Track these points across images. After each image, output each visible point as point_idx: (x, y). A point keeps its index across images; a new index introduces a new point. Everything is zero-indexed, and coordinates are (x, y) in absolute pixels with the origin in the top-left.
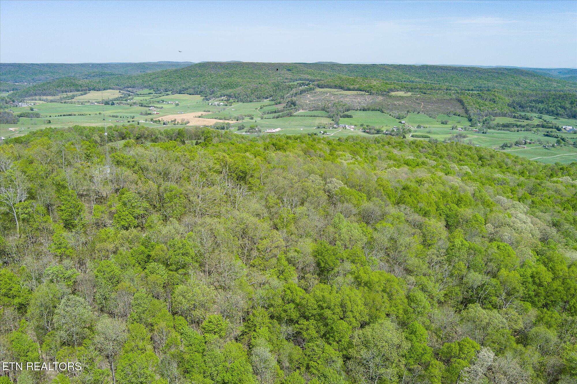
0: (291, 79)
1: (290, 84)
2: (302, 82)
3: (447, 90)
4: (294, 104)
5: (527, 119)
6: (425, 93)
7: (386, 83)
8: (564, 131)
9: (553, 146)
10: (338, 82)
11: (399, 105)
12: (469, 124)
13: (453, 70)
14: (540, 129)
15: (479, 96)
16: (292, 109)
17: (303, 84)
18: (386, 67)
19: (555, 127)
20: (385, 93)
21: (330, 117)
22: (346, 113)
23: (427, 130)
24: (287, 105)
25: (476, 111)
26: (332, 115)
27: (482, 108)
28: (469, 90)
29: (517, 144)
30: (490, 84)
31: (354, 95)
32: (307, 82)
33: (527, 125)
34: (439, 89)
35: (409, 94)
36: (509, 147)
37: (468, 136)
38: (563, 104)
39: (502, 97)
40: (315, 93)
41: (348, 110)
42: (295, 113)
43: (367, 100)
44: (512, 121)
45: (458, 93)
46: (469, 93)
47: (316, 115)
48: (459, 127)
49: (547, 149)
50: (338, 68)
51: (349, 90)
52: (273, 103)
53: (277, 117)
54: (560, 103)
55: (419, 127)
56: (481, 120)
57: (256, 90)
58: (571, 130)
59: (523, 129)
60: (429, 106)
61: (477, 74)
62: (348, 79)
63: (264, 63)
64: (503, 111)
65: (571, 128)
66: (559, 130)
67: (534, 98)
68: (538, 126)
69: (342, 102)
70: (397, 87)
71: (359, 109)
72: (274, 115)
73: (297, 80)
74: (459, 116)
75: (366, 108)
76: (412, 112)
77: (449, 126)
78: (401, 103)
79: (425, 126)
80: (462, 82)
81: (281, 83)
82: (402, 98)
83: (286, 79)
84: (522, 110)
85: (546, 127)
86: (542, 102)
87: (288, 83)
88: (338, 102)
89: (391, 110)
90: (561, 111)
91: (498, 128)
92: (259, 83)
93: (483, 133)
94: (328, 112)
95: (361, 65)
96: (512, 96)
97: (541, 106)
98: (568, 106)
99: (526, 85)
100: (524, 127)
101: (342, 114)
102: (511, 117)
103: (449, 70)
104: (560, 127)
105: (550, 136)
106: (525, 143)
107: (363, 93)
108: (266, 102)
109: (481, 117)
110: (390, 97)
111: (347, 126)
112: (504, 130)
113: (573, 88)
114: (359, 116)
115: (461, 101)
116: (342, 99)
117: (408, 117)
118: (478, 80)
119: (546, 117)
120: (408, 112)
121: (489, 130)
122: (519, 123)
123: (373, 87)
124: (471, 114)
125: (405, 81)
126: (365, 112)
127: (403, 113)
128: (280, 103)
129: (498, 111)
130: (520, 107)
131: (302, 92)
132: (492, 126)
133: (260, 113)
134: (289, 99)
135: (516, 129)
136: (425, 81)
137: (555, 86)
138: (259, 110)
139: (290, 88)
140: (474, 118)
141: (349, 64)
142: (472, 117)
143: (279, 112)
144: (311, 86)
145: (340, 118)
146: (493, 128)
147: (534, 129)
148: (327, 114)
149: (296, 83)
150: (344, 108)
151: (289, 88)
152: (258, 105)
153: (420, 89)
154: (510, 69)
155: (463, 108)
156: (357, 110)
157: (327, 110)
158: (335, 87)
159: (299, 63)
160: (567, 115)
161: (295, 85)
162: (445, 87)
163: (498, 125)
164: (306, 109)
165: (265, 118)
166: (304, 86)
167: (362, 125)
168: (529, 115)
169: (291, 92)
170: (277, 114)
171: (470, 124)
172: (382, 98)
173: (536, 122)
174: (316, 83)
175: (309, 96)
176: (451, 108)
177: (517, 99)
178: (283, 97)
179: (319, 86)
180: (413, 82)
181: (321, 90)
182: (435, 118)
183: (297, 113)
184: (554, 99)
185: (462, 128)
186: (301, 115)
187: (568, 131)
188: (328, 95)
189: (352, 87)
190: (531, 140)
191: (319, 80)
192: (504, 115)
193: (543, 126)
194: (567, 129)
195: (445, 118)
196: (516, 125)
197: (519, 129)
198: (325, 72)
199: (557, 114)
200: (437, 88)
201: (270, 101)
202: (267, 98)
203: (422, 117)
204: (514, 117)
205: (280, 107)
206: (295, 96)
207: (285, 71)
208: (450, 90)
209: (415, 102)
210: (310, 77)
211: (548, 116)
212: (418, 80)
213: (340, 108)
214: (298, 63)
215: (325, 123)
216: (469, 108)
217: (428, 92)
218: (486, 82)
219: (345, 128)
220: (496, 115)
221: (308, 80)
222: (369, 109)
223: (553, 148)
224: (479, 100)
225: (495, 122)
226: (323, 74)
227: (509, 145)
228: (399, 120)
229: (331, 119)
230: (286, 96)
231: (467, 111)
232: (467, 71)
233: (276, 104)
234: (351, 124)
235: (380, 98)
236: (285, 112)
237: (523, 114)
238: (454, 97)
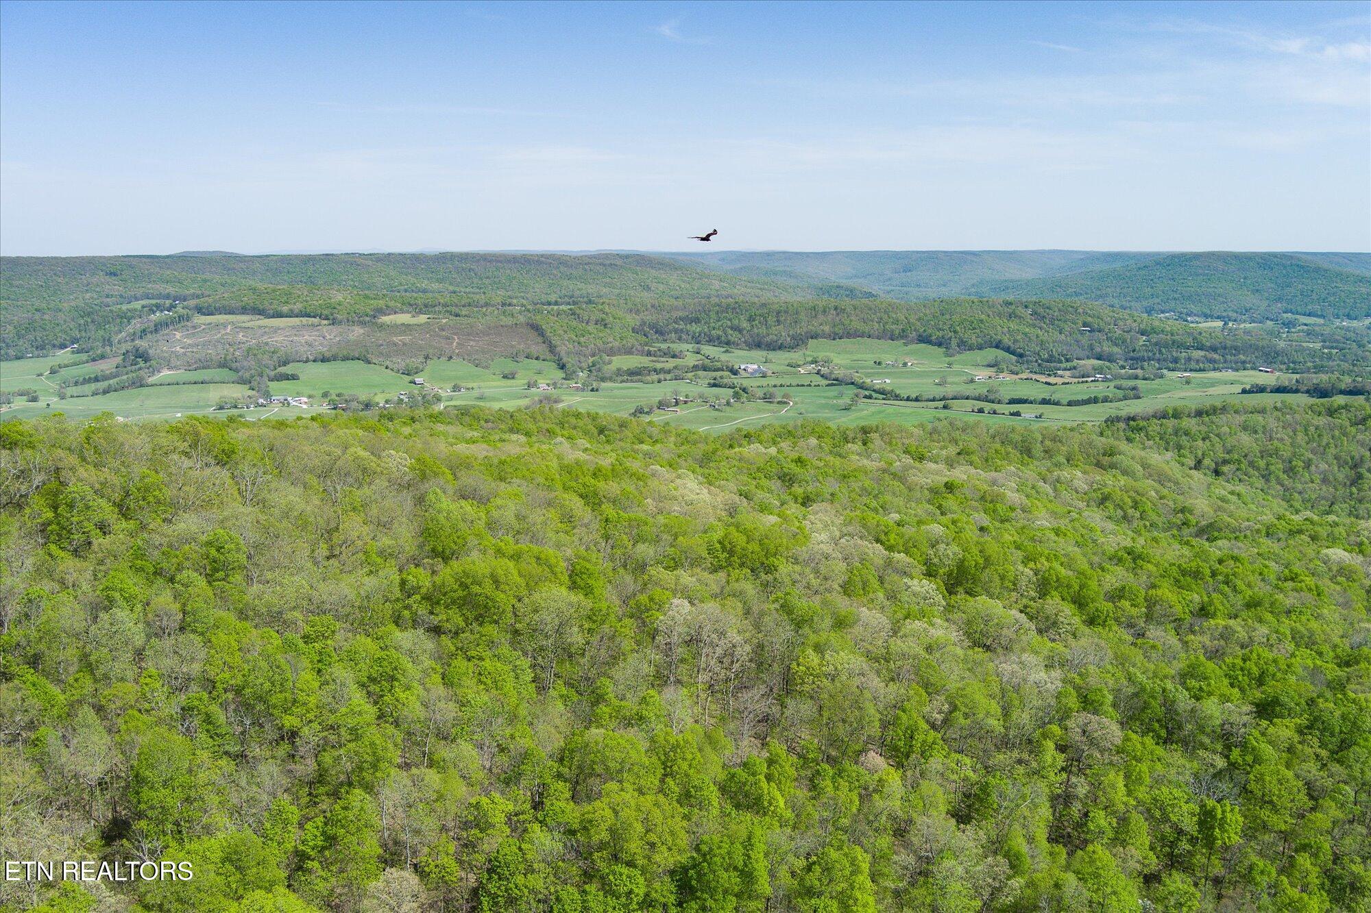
0: (121, 296)
1: (124, 307)
2: (154, 302)
3: (504, 305)
4: (145, 357)
5: (674, 356)
6: (457, 315)
7: (366, 297)
8: (742, 372)
9: (728, 404)
10: (248, 299)
11: (404, 344)
12: (561, 374)
13: (509, 261)
14: (701, 373)
15: (574, 314)
16: (140, 369)
17: (158, 306)
18: (360, 261)
19: (727, 367)
20: (367, 319)
21: (242, 381)
22: (282, 370)
23: (475, 393)
24: (124, 360)
25: (571, 346)
26: (247, 375)
27: (582, 339)
28: (549, 304)
29: (662, 405)
30: (591, 289)
31: (293, 327)
32: (168, 302)
33: (675, 368)
34: (487, 305)
35: (423, 318)
36: (648, 413)
37: (564, 398)
38: (736, 322)
39: (620, 314)
40: (194, 327)
41: (285, 364)
42: (150, 379)
43: (326, 337)
44: (645, 361)
45: (528, 311)
46: (552, 310)
47: (207, 378)
48: (542, 384)
49: (717, 410)
50: (241, 265)
51: (280, 315)
52: (84, 357)
53: (105, 392)
54: (730, 320)
55: (456, 388)
56: (584, 365)
57: (31, 326)
58: (755, 371)
59: (668, 377)
60: (472, 343)
61: (562, 268)
62: (274, 291)
63: (37, 258)
64: (624, 342)
65: (755, 367)
66: (735, 373)
67: (680, 314)
68: (695, 368)
69: (267, 344)
70: (392, 304)
71: (311, 358)
72: (93, 386)
73: (137, 299)
74: (537, 359)
75: (327, 355)
76: (435, 358)
77: (521, 381)
78: (407, 339)
79: (470, 385)
80: (533, 288)
81: (98, 308)
82: (407, 328)
83: (107, 296)
84: (660, 338)
85: (710, 370)
86: (697, 320)
87: (119, 306)
88: (258, 345)
89: (388, 356)
90: (734, 336)
91: (620, 378)
92: (36, 310)
93: (592, 390)
94: (236, 370)
95: (297, 257)
96: (638, 312)
97: (695, 328)
98: (745, 325)
99: (661, 287)
100: (669, 372)
101: (272, 374)
102: (642, 353)
103: (501, 262)
104: (736, 367)
105: (720, 386)
106: (677, 403)
107: (316, 320)
108: (64, 355)
109: (582, 359)
110: (382, 327)
111: (289, 399)
112: (632, 381)
113: (749, 290)
114: (314, 373)
115: (536, 328)
116: (265, 339)
117: (428, 369)
118: (565, 283)
119: (710, 350)
120: (427, 357)
121: (603, 385)
122: (659, 366)
123: (338, 307)
124: (563, 354)
125: (406, 291)
126: (326, 365)
127: (416, 361)
128: (103, 357)
129: (616, 344)
130: (656, 333)
131: (157, 327)
132: (608, 375)
133: (53, 385)
134: (128, 346)
135: (655, 377)
136: (451, 288)
137: (717, 287)
138: (47, 378)
139: (126, 317)
140: (570, 361)
141: (267, 256)
142: (565, 360)
143: (106, 378)
144: (179, 309)
145: (270, 384)
146: (611, 379)
147: (690, 375)
148: (234, 376)
149: (137, 305)
150: (275, 358)
151: (122, 318)
152: (45, 364)
153: (446, 305)
154: (627, 257)
155: (544, 343)
156: (306, 362)
157: (234, 365)
158: (244, 310)
159: (138, 256)
160: (745, 342)
161: (135, 310)
162: (499, 300)
163: (619, 372)
164: (176, 368)
165: (72, 397)
166: (162, 311)
167: (325, 395)
168: (677, 347)
169: (130, 329)
170: (102, 385)
171: (563, 375)
172: (362, 331)
173: (691, 360)
174: (192, 303)
175: (178, 335)
176: (519, 343)
177: (649, 318)
178: (108, 342)
179: (200, 310)
180: (424, 291)
181: (209, 319)
182: (487, 367)
183: (155, 378)
184: (717, 313)
185: (548, 385)
186: (169, 381)
187: (752, 374)
188: (228, 331)
189: (285, 309)
190: (687, 396)
191: (198, 297)
192: (629, 352)
193: (705, 369)
194: (749, 370)
195: (510, 366)
196: (655, 370)
197: (662, 376)
198: (208, 276)
199: (728, 343)
200: (482, 302)
201: (73, 352)
202: (63, 346)
203: (460, 368)
204: (649, 354)
205: (107, 366)
206: (141, 337)
207: (101, 277)
208: (510, 305)
209: (438, 336)
210: (170, 289)
211: (711, 348)
212: (435, 286)
213: (266, 359)
214: (134, 256)
215: (235, 395)
216: (556, 341)
217: (464, 313)
218: (581, 286)
219: (285, 403)
220: (612, 352)
221: (168, 297)
222: (334, 358)
223: (728, 408)
224: (574, 323)
225: (613, 367)
226: (205, 281)
227: (646, 410)
228: (410, 378)
229: (248, 386)
230: (115, 339)
231: (552, 349)
232: (539, 262)
233: (94, 360)
234: (299, 394)
235: (357, 332)
236: (125, 377)
237: (664, 346)
238: (522, 319)
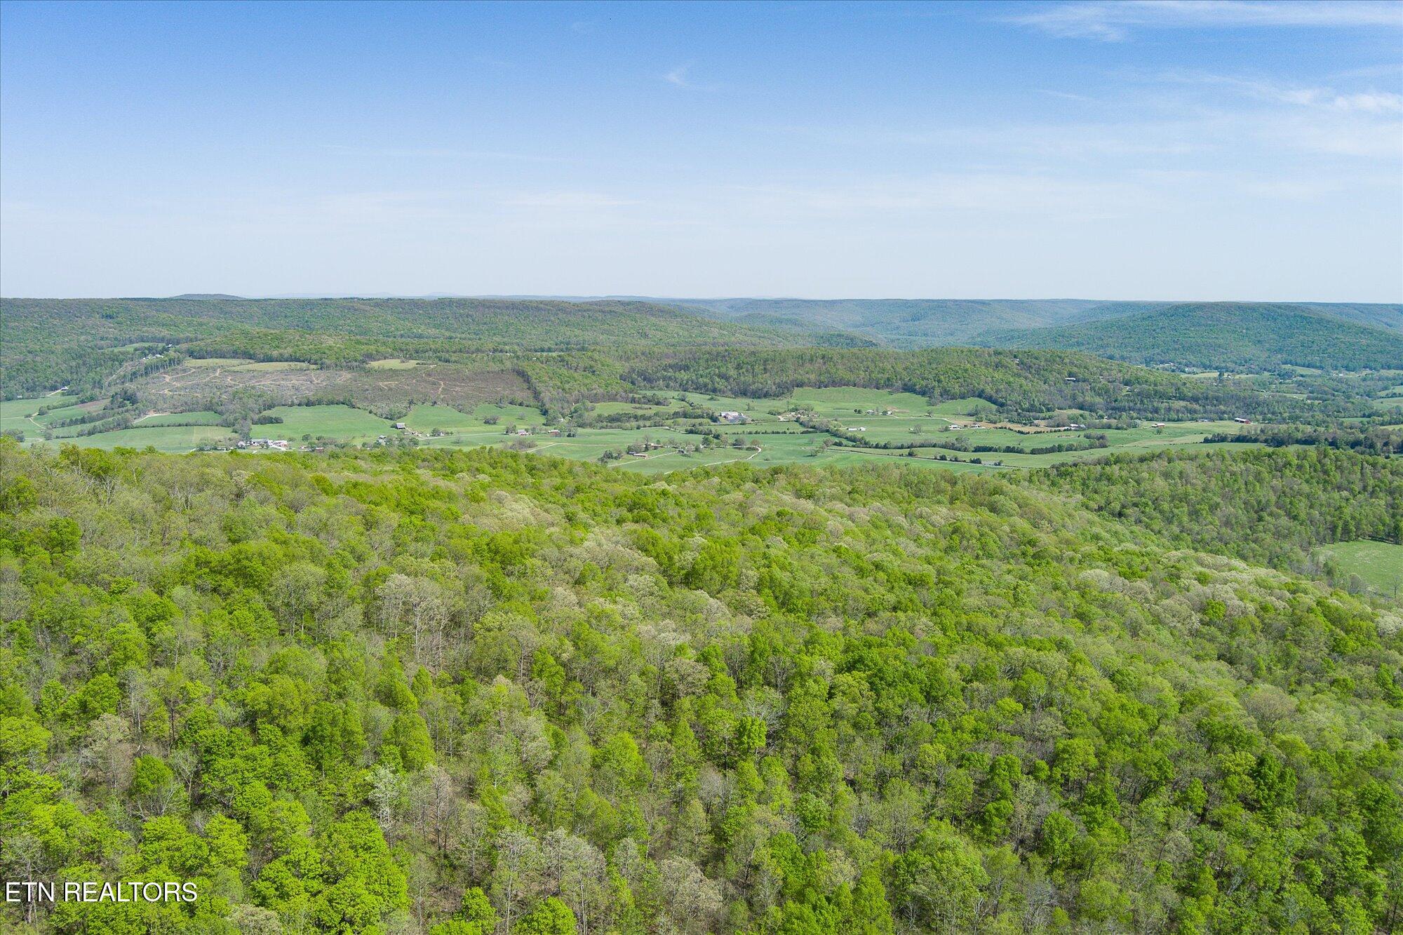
0: (116, 339)
1: (116, 350)
2: (146, 345)
3: (495, 351)
4: (132, 399)
5: (658, 403)
6: (447, 361)
7: (358, 342)
8: (722, 419)
9: (697, 450)
10: (240, 343)
11: (390, 389)
12: (543, 420)
13: (507, 308)
14: (681, 420)
15: (562, 361)
16: (127, 411)
17: (150, 349)
18: (357, 306)
19: (708, 414)
20: (355, 364)
21: (227, 424)
22: (267, 413)
23: (453, 438)
24: (112, 402)
25: (555, 393)
26: (231, 418)
27: (567, 386)
28: (543, 350)
29: (630, 451)
30: (588, 336)
31: (282, 372)
32: (161, 345)
33: (656, 414)
34: (478, 350)
35: (412, 364)
36: (616, 458)
37: (537, 443)
38: (723, 370)
39: (609, 361)
40: (184, 371)
41: (270, 407)
42: (136, 421)
43: (313, 381)
44: (628, 408)
45: (518, 358)
46: (541, 356)
47: (191, 421)
48: (521, 429)
49: (685, 455)
50: (239, 309)
51: (270, 359)
52: (73, 399)
53: (90, 433)
54: (718, 368)
55: (435, 433)
56: (566, 411)
57: (21, 367)
58: (736, 418)
59: (648, 423)
60: (457, 389)
61: (561, 316)
62: (266, 335)
63: (35, 300)
64: (609, 389)
65: (736, 414)
66: (715, 420)
67: (671, 361)
68: (676, 415)
69: (253, 388)
70: (382, 349)
71: (296, 402)
72: (79, 427)
73: (131, 342)
74: (521, 404)
75: (313, 399)
76: (420, 403)
77: (501, 427)
78: (393, 384)
79: (449, 430)
80: (530, 334)
81: (89, 350)
82: (394, 373)
83: (102, 339)
84: (648, 385)
85: (691, 417)
86: (686, 368)
87: (111, 349)
88: (245, 389)
89: (372, 401)
90: (721, 384)
91: (600, 424)
92: (29, 352)
93: (569, 436)
94: (221, 413)
95: (294, 301)
96: (628, 359)
97: (684, 376)
98: (733, 373)
99: (659, 335)
100: (649, 418)
101: (256, 417)
102: (626, 400)
103: (499, 308)
104: (717, 414)
105: (696, 433)
106: (647, 449)
107: (304, 365)
108: (54, 397)
109: (566, 405)
110: (369, 372)
111: (270, 442)
112: (611, 427)
113: (746, 339)
114: (297, 417)
115: (521, 374)
116: (252, 383)
117: (411, 413)
118: (563, 329)
119: (695, 398)
120: (411, 403)
121: (580, 430)
122: (640, 412)
123: (327, 351)
124: (546, 400)
125: (402, 336)
126: (311, 409)
127: (400, 406)
128: (92, 399)
129: (600, 391)
130: (644, 380)
131: (148, 370)
132: (588, 422)
133: (40, 426)
134: (117, 389)
135: (634, 424)
136: (447, 334)
137: (716, 335)
138: (35, 419)
139: (118, 360)
140: (553, 408)
141: (265, 300)
142: (547, 406)
143: (92, 420)
144: (172, 354)
145: (253, 426)
146: (591, 425)
147: (669, 422)
148: (218, 419)
149: (130, 348)
150: (260, 402)
151: (114, 360)
152: (33, 406)
153: (435, 351)
154: (629, 304)
155: (529, 389)
156: (291, 406)
157: (219, 408)
158: (235, 354)
159: (135, 299)
160: (731, 390)
161: (128, 353)
162: (491, 346)
163: (600, 418)
164: (163, 410)
165: (57, 437)
166: (154, 354)
167: (306, 438)
168: (660, 394)
169: (121, 372)
170: (87, 427)
171: (545, 422)
172: (349, 376)
173: (675, 406)
174: (184, 346)
175: (168, 378)
176: (504, 389)
177: (640, 365)
178: (98, 384)
179: (192, 354)
180: (420, 337)
181: (200, 362)
182: (470, 413)
183: (141, 420)
184: (707, 361)
185: (527, 430)
186: (155, 423)
187: (731, 421)
188: (217, 374)
189: (275, 353)
190: (658, 442)
191: (191, 340)
192: (613, 398)
193: (685, 415)
194: (730, 418)
195: (492, 411)
196: (636, 417)
197: (641, 423)
198: (205, 320)
199: (714, 391)
200: (473, 348)
201: (63, 394)
202: (54, 388)
203: (444, 412)
204: (633, 401)
205: (94, 408)
206: (131, 381)
207: (96, 319)
208: (501, 351)
209: (425, 381)
210: (165, 333)
211: (698, 395)
212: (432, 331)
213: (251, 403)
214: (132, 299)
215: (217, 438)
216: (540, 387)
217: (453, 359)
218: (577, 332)
219: (265, 445)
220: (595, 399)
221: (162, 340)
222: (319, 403)
223: (697, 454)
224: (564, 371)
225: (594, 414)
226: (201, 324)
227: (614, 455)
228: (392, 422)
229: (230, 429)
230: (106, 383)
231: (536, 395)
232: (538, 309)
233: (83, 402)
234: (280, 437)
235: (345, 376)
236: (111, 419)
237: (649, 393)
238: (508, 365)
